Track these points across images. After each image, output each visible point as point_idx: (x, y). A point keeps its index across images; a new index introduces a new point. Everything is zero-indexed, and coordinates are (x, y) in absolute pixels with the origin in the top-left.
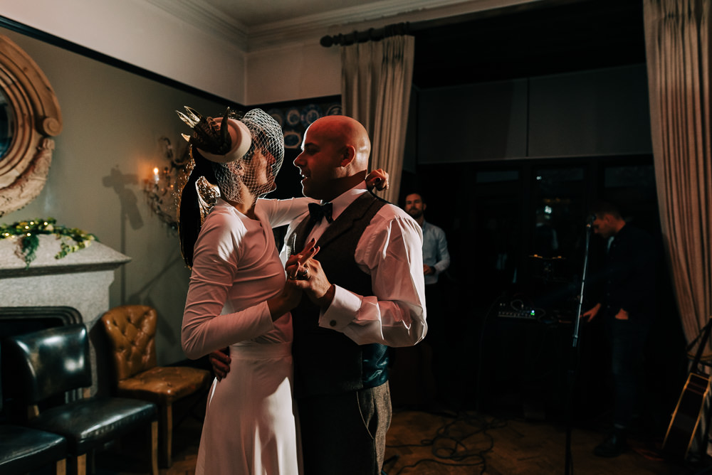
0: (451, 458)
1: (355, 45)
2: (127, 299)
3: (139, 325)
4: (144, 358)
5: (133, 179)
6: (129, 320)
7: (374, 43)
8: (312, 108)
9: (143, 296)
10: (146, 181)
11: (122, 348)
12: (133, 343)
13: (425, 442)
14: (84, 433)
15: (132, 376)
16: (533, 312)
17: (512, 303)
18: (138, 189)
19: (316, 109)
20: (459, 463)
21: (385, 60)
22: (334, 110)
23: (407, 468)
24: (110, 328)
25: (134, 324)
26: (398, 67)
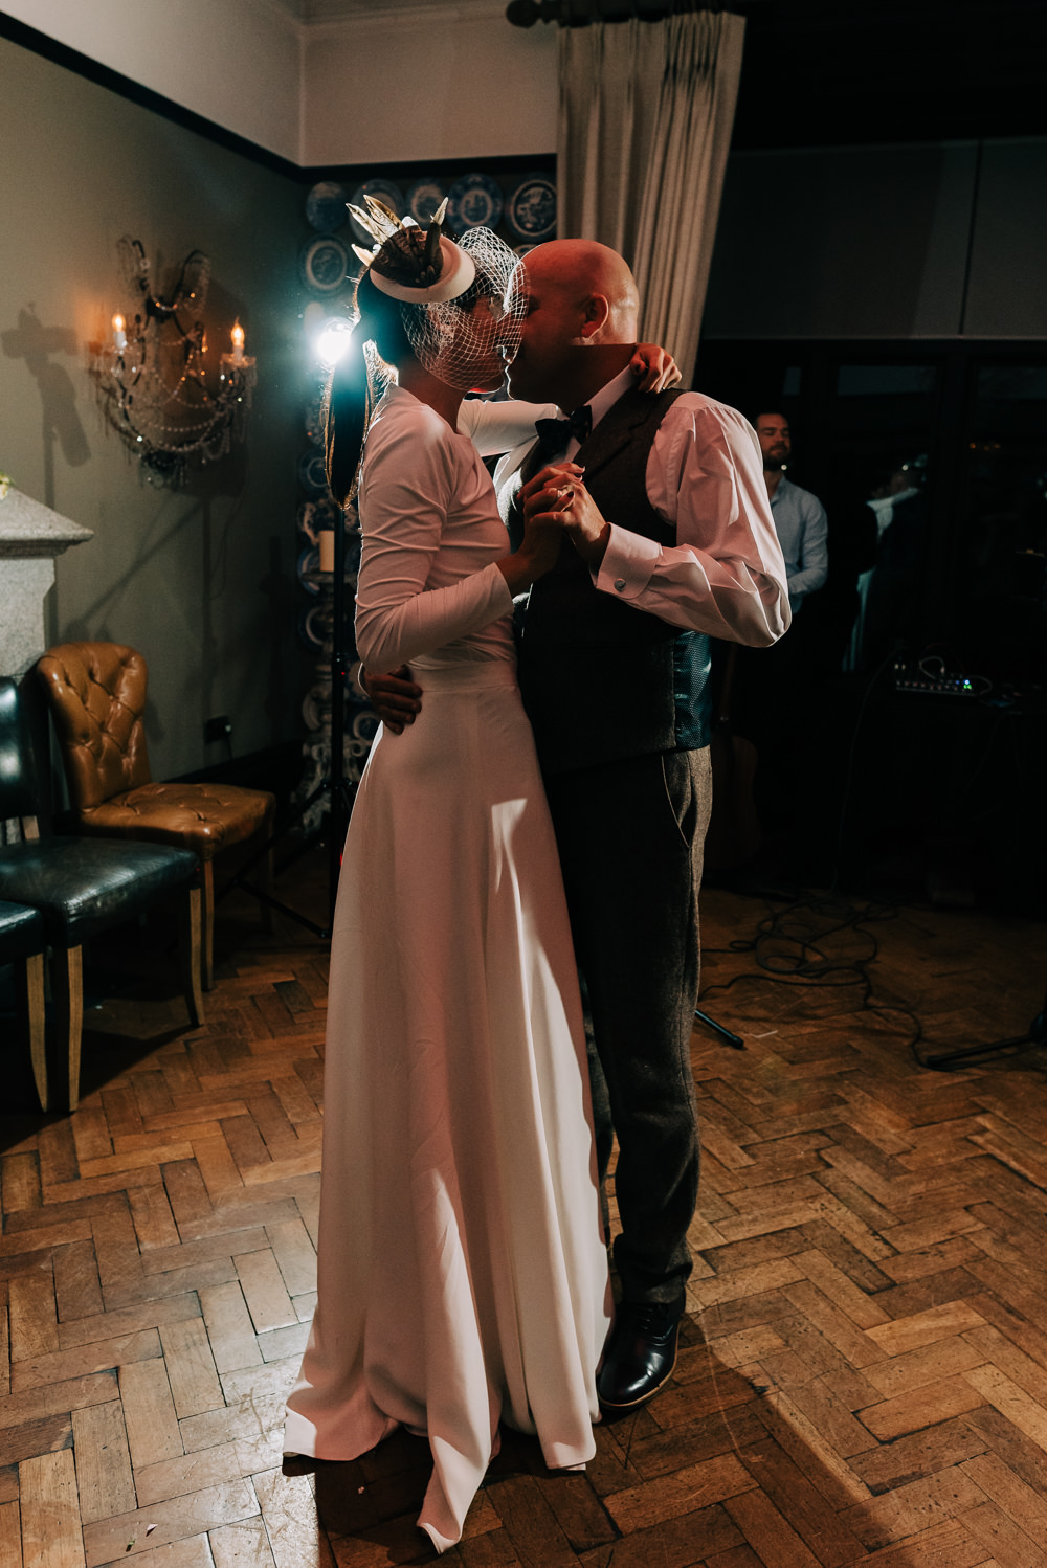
0: (797, 973)
1: (595, 28)
2: (61, 629)
3: (111, 686)
4: (125, 761)
5: (64, 339)
6: (92, 676)
7: (643, 26)
8: (475, 185)
9: (93, 625)
10: (95, 349)
11: (86, 736)
12: (102, 727)
13: (737, 945)
14: (74, 902)
15: (107, 800)
16: (967, 682)
17: (921, 663)
18: (77, 365)
19: (485, 187)
20: (815, 981)
21: (671, 72)
22: (532, 191)
23: (713, 990)
24: (60, 690)
25: (100, 684)
26: (702, 93)
